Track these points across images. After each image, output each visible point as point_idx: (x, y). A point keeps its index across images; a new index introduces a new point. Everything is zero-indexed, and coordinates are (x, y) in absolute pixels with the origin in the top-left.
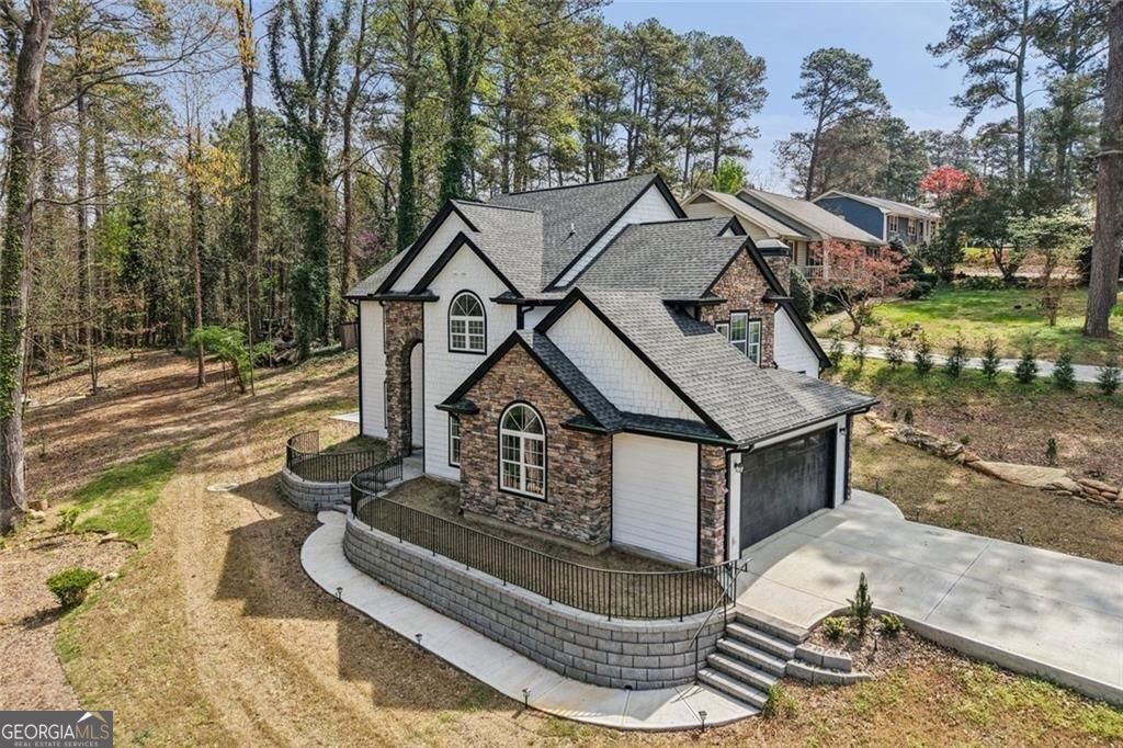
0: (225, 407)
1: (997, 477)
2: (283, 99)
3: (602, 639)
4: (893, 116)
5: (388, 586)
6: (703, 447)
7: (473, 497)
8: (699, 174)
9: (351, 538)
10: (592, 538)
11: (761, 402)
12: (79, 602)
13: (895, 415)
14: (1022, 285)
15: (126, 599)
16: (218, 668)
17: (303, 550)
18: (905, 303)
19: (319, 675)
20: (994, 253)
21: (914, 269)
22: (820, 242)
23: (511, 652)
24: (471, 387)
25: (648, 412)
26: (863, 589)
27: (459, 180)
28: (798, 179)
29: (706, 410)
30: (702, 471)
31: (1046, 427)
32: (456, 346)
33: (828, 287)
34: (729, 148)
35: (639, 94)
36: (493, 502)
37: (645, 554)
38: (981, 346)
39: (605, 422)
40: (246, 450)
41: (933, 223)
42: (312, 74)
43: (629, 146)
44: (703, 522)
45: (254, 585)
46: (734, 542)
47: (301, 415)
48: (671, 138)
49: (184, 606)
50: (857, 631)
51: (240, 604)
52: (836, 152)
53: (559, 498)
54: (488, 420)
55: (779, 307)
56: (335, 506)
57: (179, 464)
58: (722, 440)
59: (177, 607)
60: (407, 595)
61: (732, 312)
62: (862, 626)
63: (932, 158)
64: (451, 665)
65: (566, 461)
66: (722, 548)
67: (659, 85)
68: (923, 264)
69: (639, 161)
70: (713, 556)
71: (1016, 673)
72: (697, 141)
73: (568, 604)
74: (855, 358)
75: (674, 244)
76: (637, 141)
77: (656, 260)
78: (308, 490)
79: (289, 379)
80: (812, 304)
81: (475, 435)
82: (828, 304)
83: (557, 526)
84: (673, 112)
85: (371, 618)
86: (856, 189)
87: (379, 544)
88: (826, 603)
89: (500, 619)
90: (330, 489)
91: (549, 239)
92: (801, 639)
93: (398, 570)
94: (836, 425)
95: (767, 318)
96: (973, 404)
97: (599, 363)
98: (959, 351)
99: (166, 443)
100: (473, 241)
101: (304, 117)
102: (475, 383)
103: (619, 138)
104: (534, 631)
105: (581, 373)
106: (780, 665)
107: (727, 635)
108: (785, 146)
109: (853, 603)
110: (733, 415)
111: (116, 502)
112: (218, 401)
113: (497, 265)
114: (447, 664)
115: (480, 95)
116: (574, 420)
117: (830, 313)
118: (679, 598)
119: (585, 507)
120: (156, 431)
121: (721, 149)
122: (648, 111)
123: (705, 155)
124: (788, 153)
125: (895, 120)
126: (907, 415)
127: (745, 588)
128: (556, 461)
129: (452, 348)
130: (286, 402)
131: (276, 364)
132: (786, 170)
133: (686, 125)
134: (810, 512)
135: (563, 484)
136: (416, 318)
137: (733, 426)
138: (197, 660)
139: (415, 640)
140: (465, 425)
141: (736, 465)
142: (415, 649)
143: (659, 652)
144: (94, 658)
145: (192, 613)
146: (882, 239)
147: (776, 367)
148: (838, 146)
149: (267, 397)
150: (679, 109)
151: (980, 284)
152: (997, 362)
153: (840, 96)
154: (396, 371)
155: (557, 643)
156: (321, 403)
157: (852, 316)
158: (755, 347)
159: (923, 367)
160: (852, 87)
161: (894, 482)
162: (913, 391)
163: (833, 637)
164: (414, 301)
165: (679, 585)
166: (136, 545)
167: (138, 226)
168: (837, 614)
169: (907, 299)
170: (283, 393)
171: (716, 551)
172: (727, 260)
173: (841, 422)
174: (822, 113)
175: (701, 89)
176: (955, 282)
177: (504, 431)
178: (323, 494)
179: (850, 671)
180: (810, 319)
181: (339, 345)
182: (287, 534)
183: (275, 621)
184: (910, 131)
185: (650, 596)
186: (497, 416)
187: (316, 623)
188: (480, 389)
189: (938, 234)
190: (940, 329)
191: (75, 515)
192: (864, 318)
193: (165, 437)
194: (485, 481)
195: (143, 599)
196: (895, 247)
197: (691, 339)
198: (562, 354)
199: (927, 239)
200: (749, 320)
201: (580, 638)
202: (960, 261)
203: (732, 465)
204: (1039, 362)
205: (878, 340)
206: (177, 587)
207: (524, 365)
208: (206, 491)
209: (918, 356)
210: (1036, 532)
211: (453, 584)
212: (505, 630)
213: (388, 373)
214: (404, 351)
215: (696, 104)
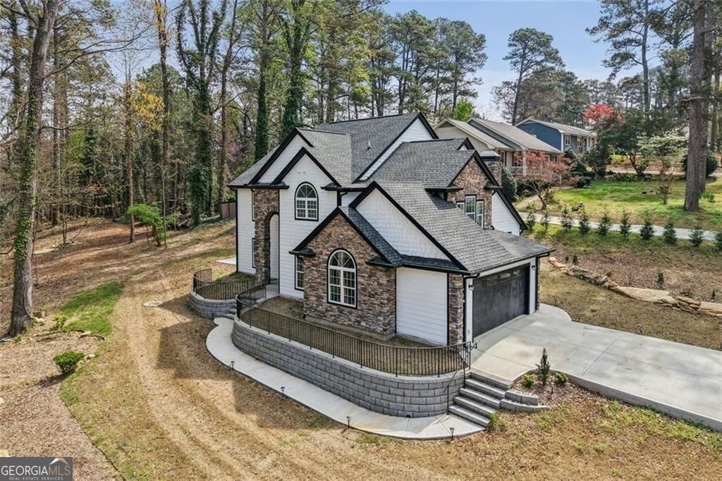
0: (148, 255)
1: (628, 296)
2: (184, 62)
3: (393, 387)
4: (567, 71)
5: (261, 361)
6: (450, 275)
7: (312, 307)
8: (444, 107)
9: (237, 332)
10: (385, 330)
11: (484, 249)
12: (73, 371)
13: (567, 259)
14: (649, 179)
15: (102, 370)
16: (163, 407)
17: (208, 340)
18: (575, 190)
19: (224, 410)
20: (630, 159)
21: (580, 168)
22: (520, 152)
23: (338, 397)
24: (311, 240)
25: (418, 255)
26: (545, 358)
27: (295, 113)
28: (507, 111)
29: (452, 253)
30: (450, 289)
31: (659, 266)
32: (300, 216)
33: (526, 180)
34: (463, 91)
35: (406, 56)
36: (324, 310)
37: (416, 340)
38: (620, 217)
39: (392, 261)
40: (165, 281)
41: (593, 139)
42: (202, 46)
43: (400, 90)
44: (450, 320)
45: (179, 361)
46: (469, 332)
47: (197, 259)
48: (426, 85)
49: (138, 373)
50: (541, 383)
51: (173, 372)
52: (531, 94)
53: (364, 307)
54: (321, 260)
55: (494, 192)
56: (224, 315)
57: (123, 289)
58: (462, 271)
59: (134, 374)
60: (273, 366)
61: (466, 195)
62: (544, 380)
63: (592, 97)
64: (303, 405)
65: (368, 284)
66: (462, 335)
67: (418, 51)
68: (585, 165)
69: (406, 99)
70: (456, 340)
71: (633, 405)
72: (443, 86)
73: (372, 368)
74: (543, 224)
75: (431, 155)
76: (404, 87)
77: (420, 164)
78: (207, 304)
79: (187, 237)
80: (516, 191)
81: (313, 270)
82: (526, 190)
83: (363, 324)
84: (427, 68)
85: (252, 379)
86: (545, 117)
87: (256, 335)
88: (524, 368)
89: (331, 378)
90: (221, 304)
91: (355, 151)
92: (509, 387)
93: (267, 351)
94: (529, 263)
95: (487, 199)
96: (615, 252)
97: (388, 226)
98: (606, 220)
99: (114, 277)
100: (311, 153)
101: (197, 73)
102: (313, 238)
103: (393, 84)
104: (352, 384)
105: (376, 232)
106: (497, 402)
107: (465, 385)
108: (499, 89)
109: (539, 366)
110: (468, 256)
111: (87, 313)
112: (143, 251)
113: (325, 167)
114: (300, 404)
115: (307, 59)
116: (373, 260)
117: (528, 196)
118: (437, 364)
119: (380, 312)
120: (106, 270)
121: (458, 91)
122: (411, 68)
123: (448, 96)
124: (501, 94)
125: (568, 73)
126: (574, 260)
127: (476, 359)
128: (363, 285)
129: (297, 217)
130: (186, 252)
131: (178, 228)
132: (500, 105)
133: (436, 77)
134: (515, 316)
135: (367, 298)
136: (274, 199)
137: (468, 263)
138: (150, 403)
139: (280, 391)
140: (307, 264)
141: (469, 286)
142: (281, 396)
143: (426, 395)
144: (87, 403)
145: (144, 377)
146: (560, 149)
147: (494, 229)
148: (532, 89)
149: (174, 249)
150: (431, 66)
151: (621, 179)
152: (629, 227)
153: (533, 58)
154: (262, 231)
155: (366, 391)
156: (209, 253)
157: (541, 198)
158: (480, 217)
159: (584, 230)
160: (541, 53)
161: (566, 300)
162: (578, 244)
163: (528, 385)
164: (274, 188)
165: (437, 358)
166: (103, 339)
167: (92, 141)
168: (530, 373)
169: (575, 187)
170: (185, 246)
171: (458, 337)
172: (463, 164)
173: (532, 262)
174: (522, 69)
175: (445, 54)
176: (607, 177)
177: (331, 267)
178: (217, 307)
179: (537, 405)
180: (514, 200)
181: (219, 216)
182: (196, 331)
183: (194, 381)
184: (578, 80)
185: (420, 363)
186: (326, 258)
187: (219, 382)
188: (316, 241)
189: (595, 146)
190: (596, 207)
191: (64, 320)
192: (549, 199)
193: (113, 273)
194: (319, 298)
195: (112, 369)
196: (568, 155)
197: (442, 212)
198: (366, 221)
199: (588, 149)
200: (477, 200)
201: (379, 387)
202: (610, 163)
203: (467, 286)
204: (655, 227)
205: (557, 213)
206: (133, 362)
207: (343, 227)
208: (143, 305)
209: (581, 223)
210: (650, 328)
211: (302, 358)
212: (334, 385)
213: (256, 232)
214: (266, 219)
215: (442, 63)
